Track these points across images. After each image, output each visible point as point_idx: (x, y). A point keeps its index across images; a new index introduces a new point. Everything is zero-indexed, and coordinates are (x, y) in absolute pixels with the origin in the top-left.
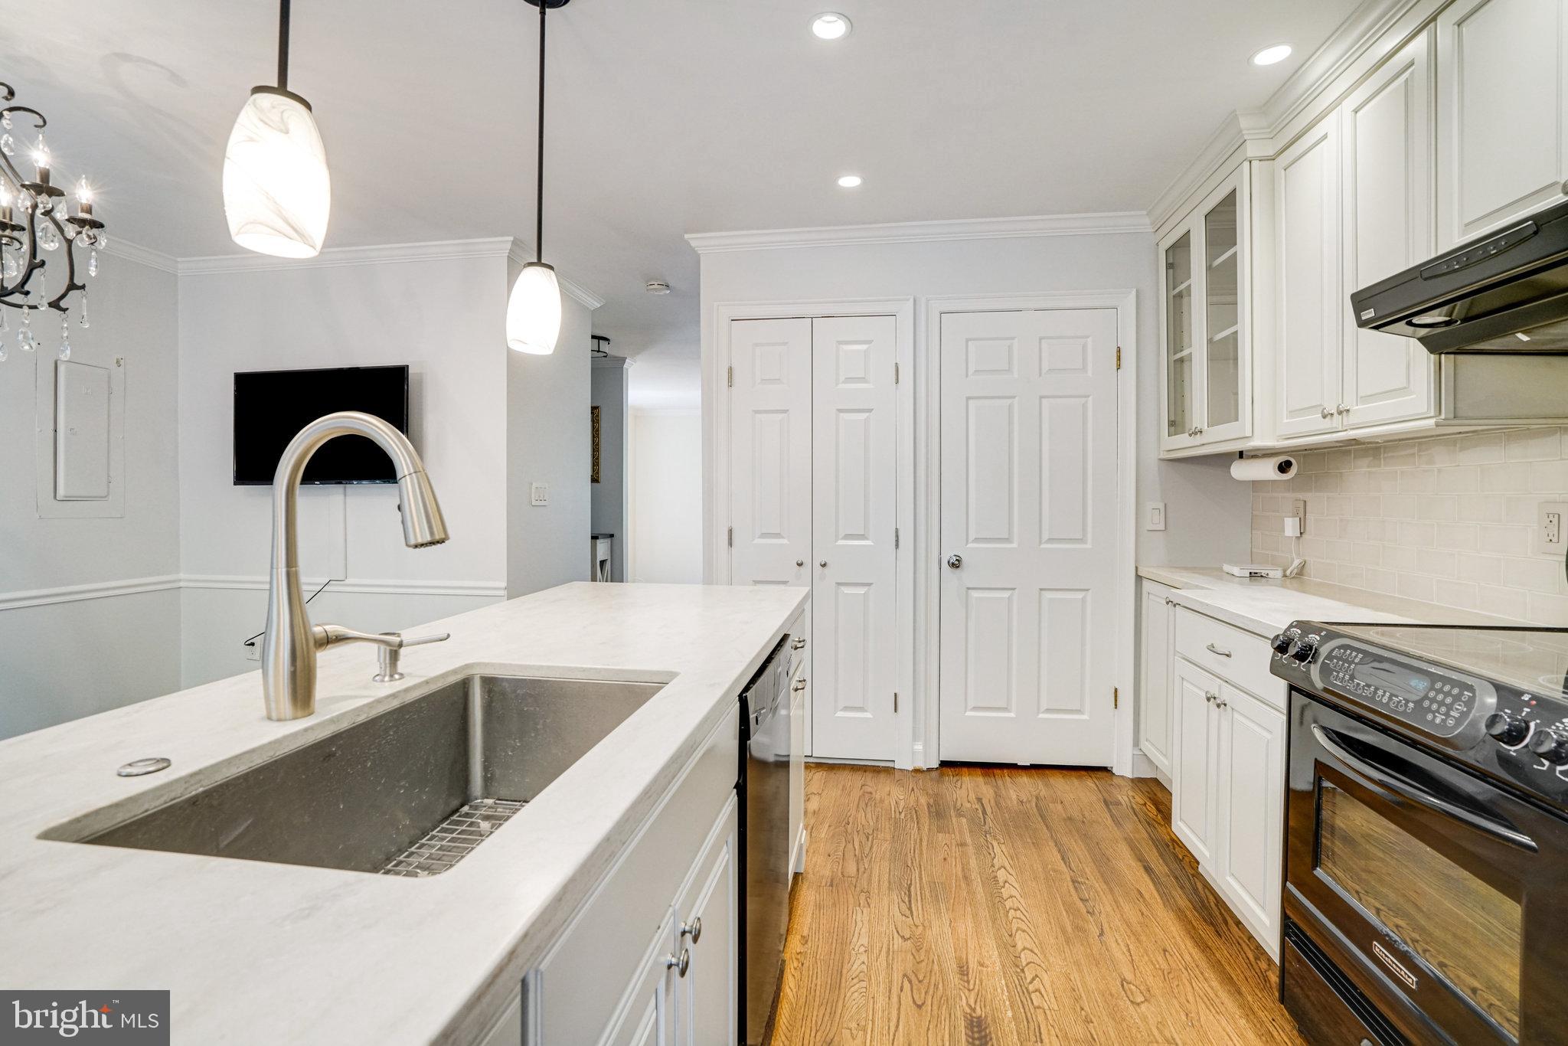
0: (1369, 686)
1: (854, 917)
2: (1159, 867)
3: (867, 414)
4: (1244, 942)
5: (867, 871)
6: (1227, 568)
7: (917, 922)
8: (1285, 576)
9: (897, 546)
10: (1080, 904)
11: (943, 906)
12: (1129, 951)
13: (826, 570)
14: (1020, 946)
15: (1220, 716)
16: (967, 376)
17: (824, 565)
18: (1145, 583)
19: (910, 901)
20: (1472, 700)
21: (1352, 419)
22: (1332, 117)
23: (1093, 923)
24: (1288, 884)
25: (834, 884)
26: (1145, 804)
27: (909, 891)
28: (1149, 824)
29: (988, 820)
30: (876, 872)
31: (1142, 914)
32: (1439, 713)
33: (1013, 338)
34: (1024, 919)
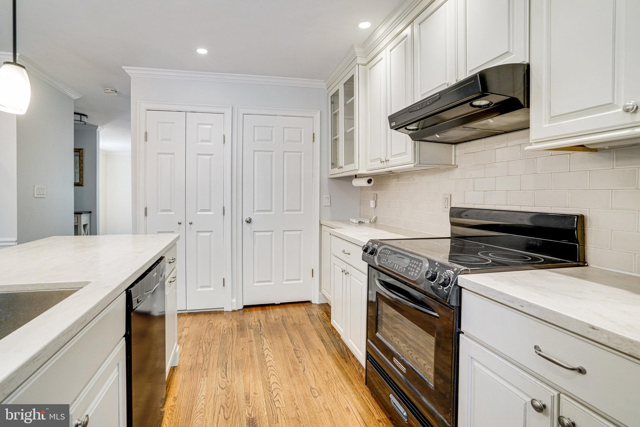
0: (392, 263)
1: (200, 383)
2: (327, 338)
3: (211, 156)
4: (355, 363)
5: (207, 360)
6: (351, 220)
7: (229, 380)
8: (370, 222)
9: (224, 214)
10: (296, 359)
11: (240, 370)
12: (314, 375)
13: (192, 226)
14: (272, 382)
15: (346, 278)
16: (254, 142)
17: (191, 224)
18: (323, 227)
19: (226, 371)
20: (422, 265)
21: (390, 164)
22: (384, 51)
23: (301, 366)
24: (368, 340)
25: (192, 369)
26: (323, 314)
27: (226, 366)
28: (324, 322)
29: (262, 329)
30: (212, 360)
31: (320, 359)
32: (412, 272)
33: (273, 127)
34: (274, 370)
